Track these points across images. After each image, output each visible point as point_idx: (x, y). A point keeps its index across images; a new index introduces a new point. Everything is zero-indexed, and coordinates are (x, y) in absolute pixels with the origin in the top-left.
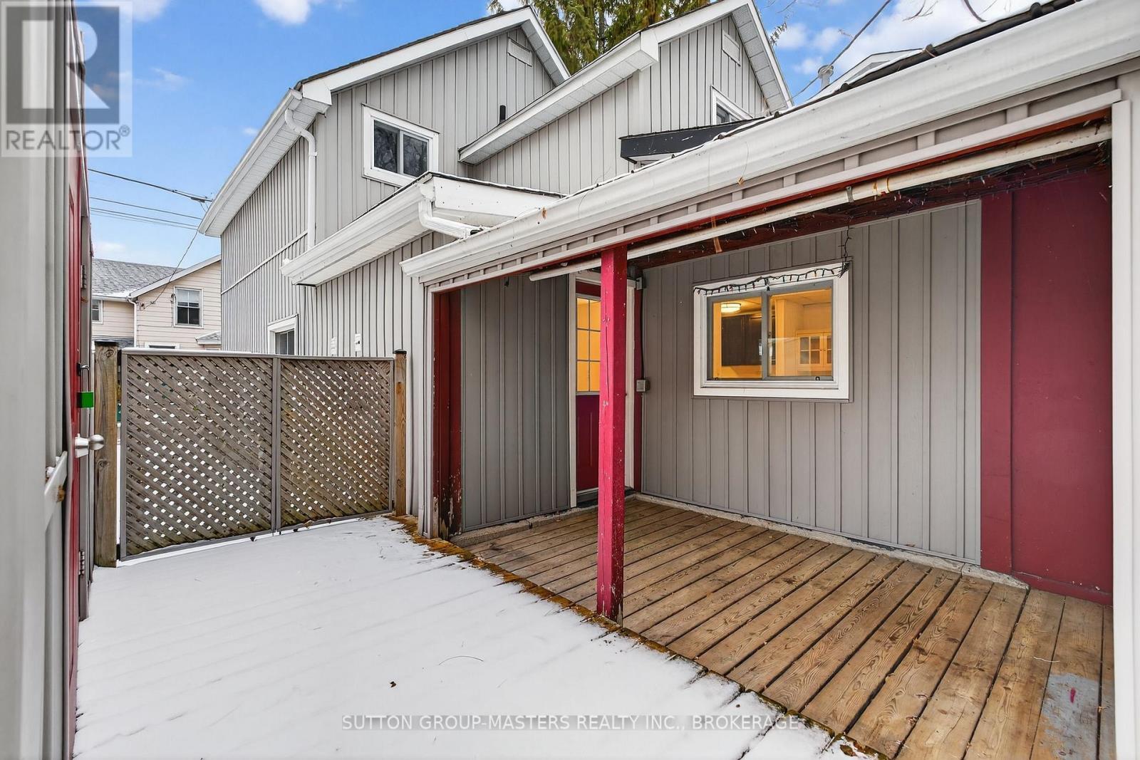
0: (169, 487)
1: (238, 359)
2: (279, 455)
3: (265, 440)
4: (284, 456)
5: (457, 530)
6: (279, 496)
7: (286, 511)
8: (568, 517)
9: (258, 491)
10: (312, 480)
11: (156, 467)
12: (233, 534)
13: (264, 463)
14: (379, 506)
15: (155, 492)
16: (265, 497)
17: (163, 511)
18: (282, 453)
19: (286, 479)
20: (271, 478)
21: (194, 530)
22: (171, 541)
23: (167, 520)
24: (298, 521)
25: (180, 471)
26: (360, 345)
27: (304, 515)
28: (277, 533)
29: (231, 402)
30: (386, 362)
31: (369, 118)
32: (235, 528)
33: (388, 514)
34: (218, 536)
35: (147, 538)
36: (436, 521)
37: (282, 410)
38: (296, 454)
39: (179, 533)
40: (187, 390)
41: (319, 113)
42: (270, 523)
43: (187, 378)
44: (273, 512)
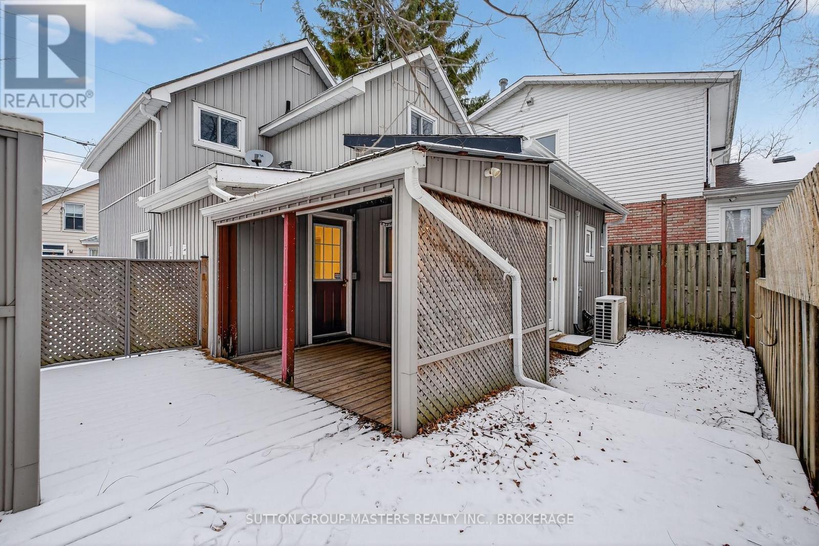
0: (63, 330)
1: (104, 261)
2: (129, 314)
3: (121, 306)
4: (133, 314)
5: (235, 355)
6: (129, 336)
7: (134, 345)
8: (306, 349)
9: (116, 334)
10: (150, 328)
11: (56, 319)
12: (101, 356)
13: (120, 318)
14: (191, 343)
15: (56, 333)
16: (121, 337)
17: (60, 343)
18: (131, 313)
19: (134, 327)
20: (124, 327)
21: (78, 354)
22: (65, 359)
23: (63, 348)
24: (141, 350)
25: (70, 322)
26: (186, 252)
27: (145, 347)
28: (128, 357)
29: (100, 284)
30: (196, 262)
31: (197, 109)
32: (103, 353)
33: (197, 348)
34: (92, 357)
35: (51, 357)
36: (219, 348)
37: (131, 289)
38: (139, 313)
39: (69, 355)
40: (74, 278)
41: (163, 106)
42: (124, 351)
43: (75, 271)
44: (126, 345)
